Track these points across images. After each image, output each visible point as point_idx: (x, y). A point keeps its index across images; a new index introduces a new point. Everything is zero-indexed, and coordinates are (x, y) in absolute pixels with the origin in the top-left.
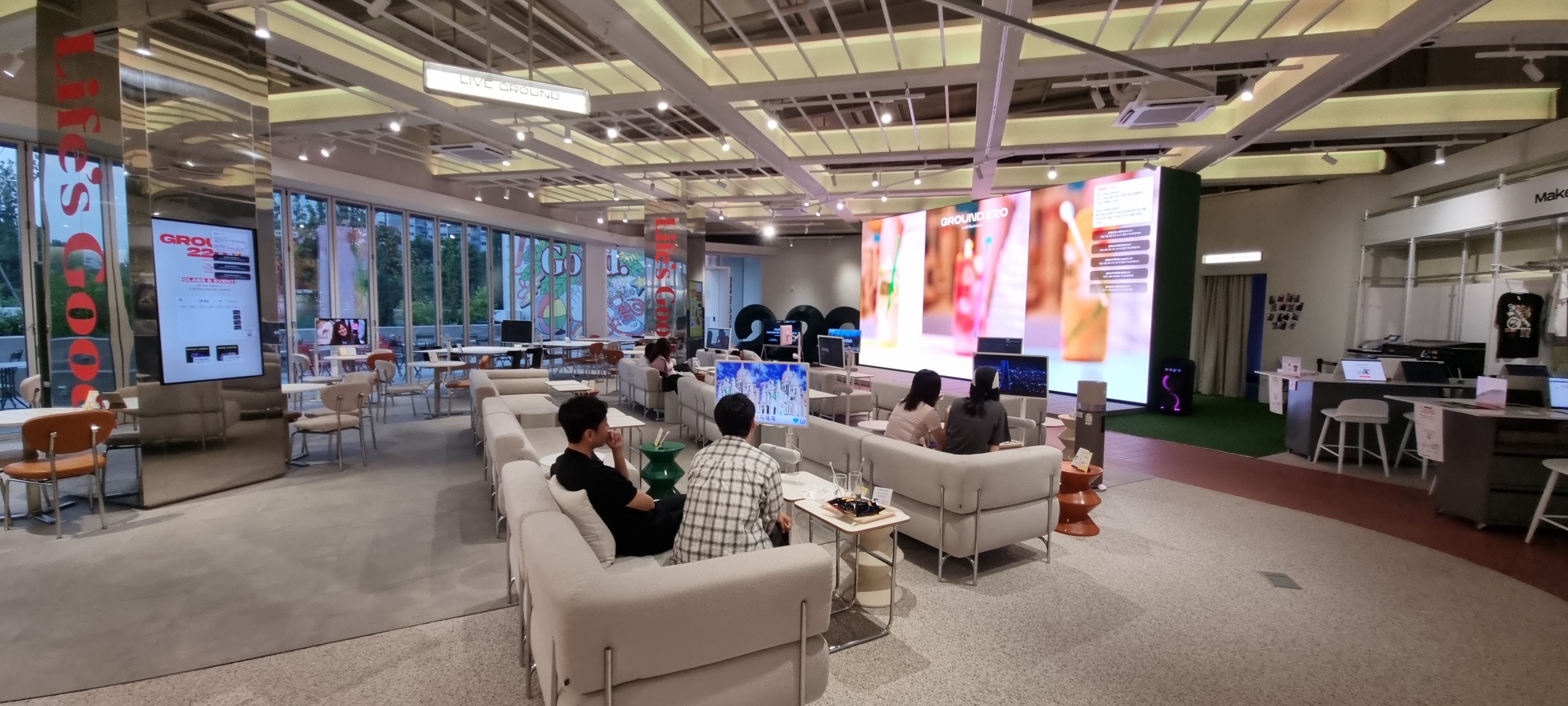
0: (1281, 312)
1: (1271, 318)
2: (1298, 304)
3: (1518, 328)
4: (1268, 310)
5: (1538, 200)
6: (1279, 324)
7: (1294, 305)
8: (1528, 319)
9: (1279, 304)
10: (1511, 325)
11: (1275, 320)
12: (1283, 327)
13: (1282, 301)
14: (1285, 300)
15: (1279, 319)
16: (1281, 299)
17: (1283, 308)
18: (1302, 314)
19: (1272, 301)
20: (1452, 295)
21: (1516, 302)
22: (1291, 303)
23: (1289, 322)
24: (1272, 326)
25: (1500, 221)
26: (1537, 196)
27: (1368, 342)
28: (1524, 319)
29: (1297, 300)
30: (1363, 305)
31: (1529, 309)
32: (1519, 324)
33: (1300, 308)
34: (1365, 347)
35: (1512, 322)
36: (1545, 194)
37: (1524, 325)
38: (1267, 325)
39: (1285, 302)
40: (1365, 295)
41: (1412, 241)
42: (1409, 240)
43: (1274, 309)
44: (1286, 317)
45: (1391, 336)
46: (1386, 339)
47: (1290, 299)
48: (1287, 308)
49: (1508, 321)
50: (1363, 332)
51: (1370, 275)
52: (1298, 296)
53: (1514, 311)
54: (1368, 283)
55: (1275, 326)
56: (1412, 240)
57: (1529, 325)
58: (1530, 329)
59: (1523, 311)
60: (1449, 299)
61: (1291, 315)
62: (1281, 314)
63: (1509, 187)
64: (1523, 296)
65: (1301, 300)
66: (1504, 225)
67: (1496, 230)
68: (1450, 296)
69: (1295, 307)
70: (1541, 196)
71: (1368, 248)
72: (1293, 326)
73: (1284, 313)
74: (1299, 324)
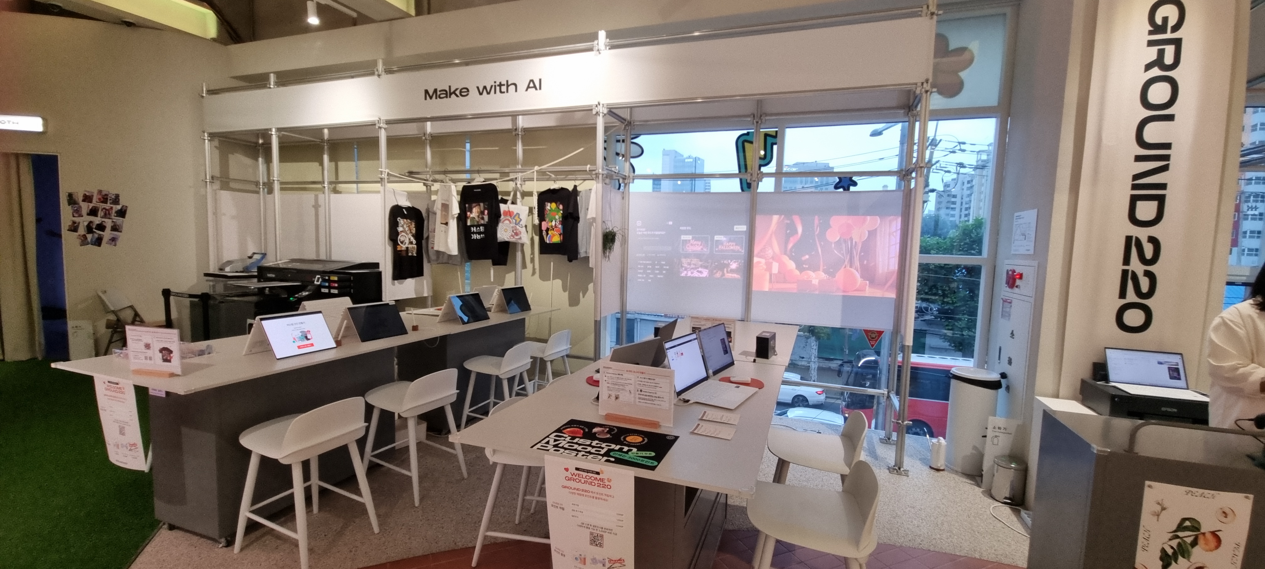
0: (92, 218)
1: (74, 228)
2: (119, 207)
3: (407, 245)
4: (66, 214)
5: (428, 97)
6: (89, 237)
7: (112, 208)
8: (413, 236)
9: (85, 207)
10: (402, 243)
11: (82, 231)
12: (98, 242)
13: (91, 202)
14: (95, 199)
15: (89, 229)
16: (87, 198)
17: (93, 212)
18: (126, 223)
19: (71, 200)
20: (316, 206)
21: (404, 217)
22: (108, 206)
23: (107, 234)
24: (79, 241)
25: (384, 118)
26: (427, 92)
27: (229, 263)
28: (410, 236)
29: (116, 200)
30: (215, 214)
31: (413, 224)
32: (407, 241)
33: (122, 213)
34: (228, 269)
35: (402, 239)
36: (435, 91)
37: (411, 243)
38: (69, 241)
39: (95, 203)
40: (215, 200)
41: (273, 132)
42: (270, 130)
43: (77, 212)
44: (101, 227)
45: (254, 253)
46: (250, 257)
47: (104, 199)
48: (101, 213)
49: (399, 237)
50: (219, 249)
51: (217, 174)
52: (117, 196)
53: (402, 226)
54: (217, 185)
55: (84, 241)
56: (274, 130)
57: (414, 242)
58: (415, 246)
59: (409, 226)
60: (313, 211)
61: (108, 223)
62: (91, 222)
63: (390, 76)
64: (408, 209)
65: (123, 201)
66: (388, 122)
67: (380, 128)
68: (313, 206)
69: (114, 211)
70: (431, 93)
71: (212, 136)
72: (113, 240)
73: (97, 220)
74: (122, 237)
